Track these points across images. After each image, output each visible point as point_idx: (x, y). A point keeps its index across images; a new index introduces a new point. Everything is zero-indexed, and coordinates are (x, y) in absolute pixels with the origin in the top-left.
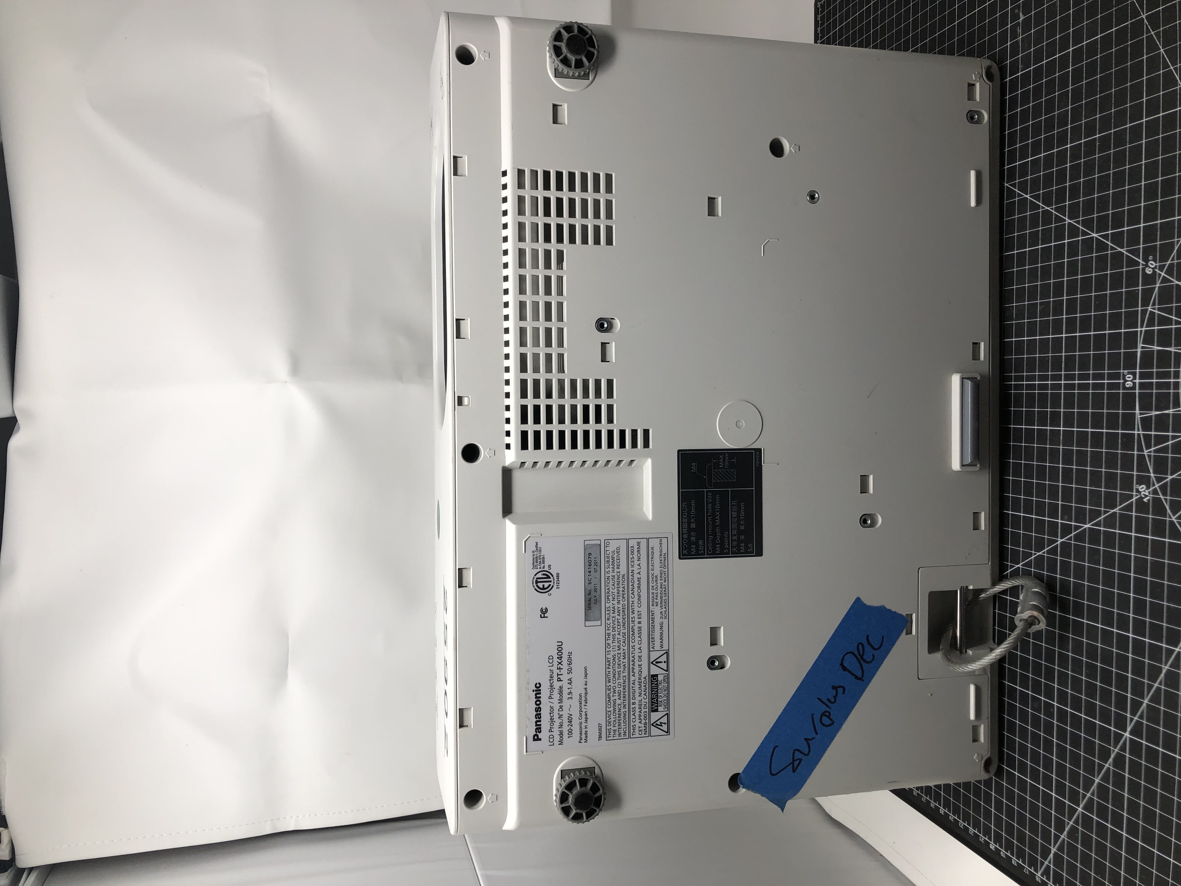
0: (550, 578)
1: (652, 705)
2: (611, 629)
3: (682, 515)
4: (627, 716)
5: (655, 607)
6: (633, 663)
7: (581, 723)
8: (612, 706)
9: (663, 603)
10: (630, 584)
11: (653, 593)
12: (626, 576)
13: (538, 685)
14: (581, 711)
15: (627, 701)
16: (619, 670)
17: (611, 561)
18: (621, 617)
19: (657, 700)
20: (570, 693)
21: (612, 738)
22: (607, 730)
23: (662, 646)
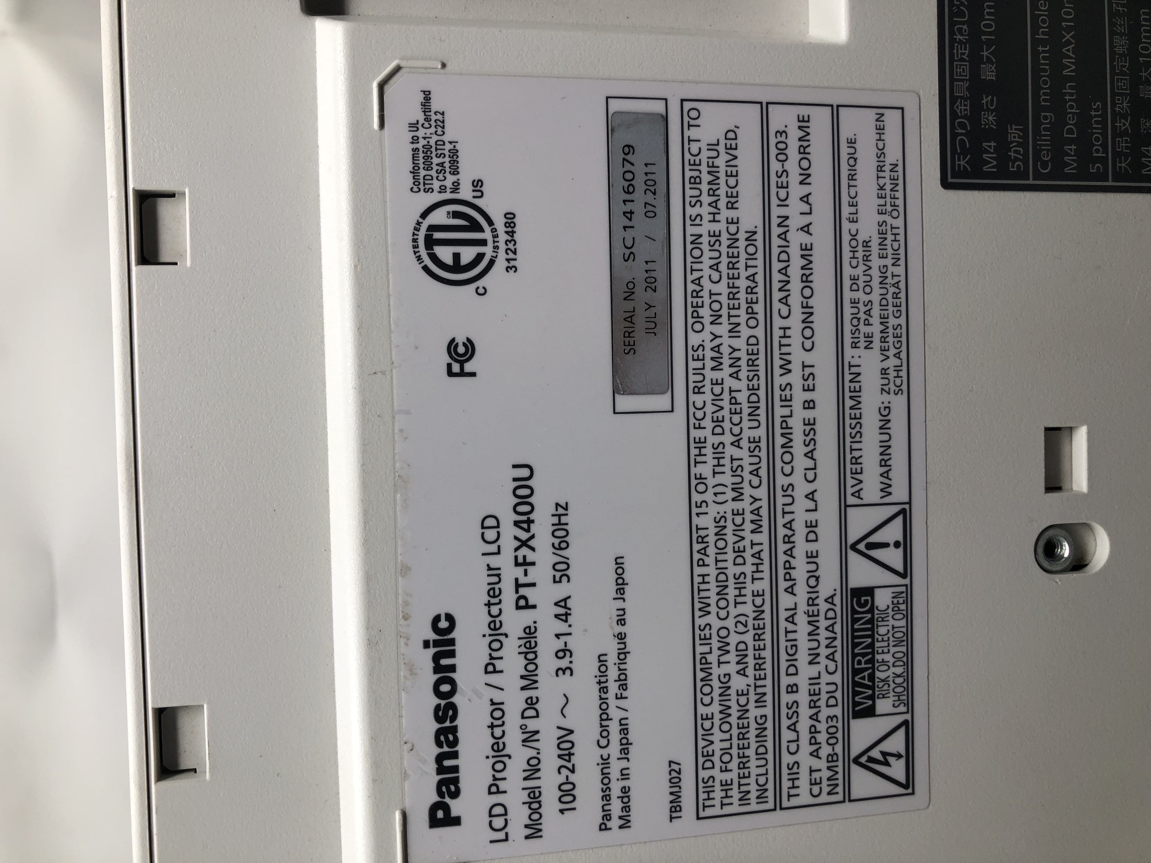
0: (481, 230)
1: (855, 694)
2: (707, 423)
3: (952, 33)
4: (769, 732)
5: (861, 351)
6: (789, 546)
7: (605, 762)
8: (716, 698)
9: (890, 339)
10: (776, 266)
11: (854, 302)
12: (759, 237)
13: (443, 624)
14: (604, 717)
15: (768, 682)
16: (738, 570)
17: (706, 178)
18: (742, 385)
19: (872, 677)
20: (564, 652)
21: (716, 811)
22: (701, 785)
23: (886, 490)
